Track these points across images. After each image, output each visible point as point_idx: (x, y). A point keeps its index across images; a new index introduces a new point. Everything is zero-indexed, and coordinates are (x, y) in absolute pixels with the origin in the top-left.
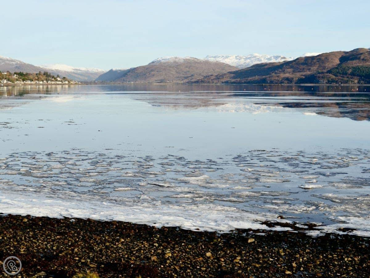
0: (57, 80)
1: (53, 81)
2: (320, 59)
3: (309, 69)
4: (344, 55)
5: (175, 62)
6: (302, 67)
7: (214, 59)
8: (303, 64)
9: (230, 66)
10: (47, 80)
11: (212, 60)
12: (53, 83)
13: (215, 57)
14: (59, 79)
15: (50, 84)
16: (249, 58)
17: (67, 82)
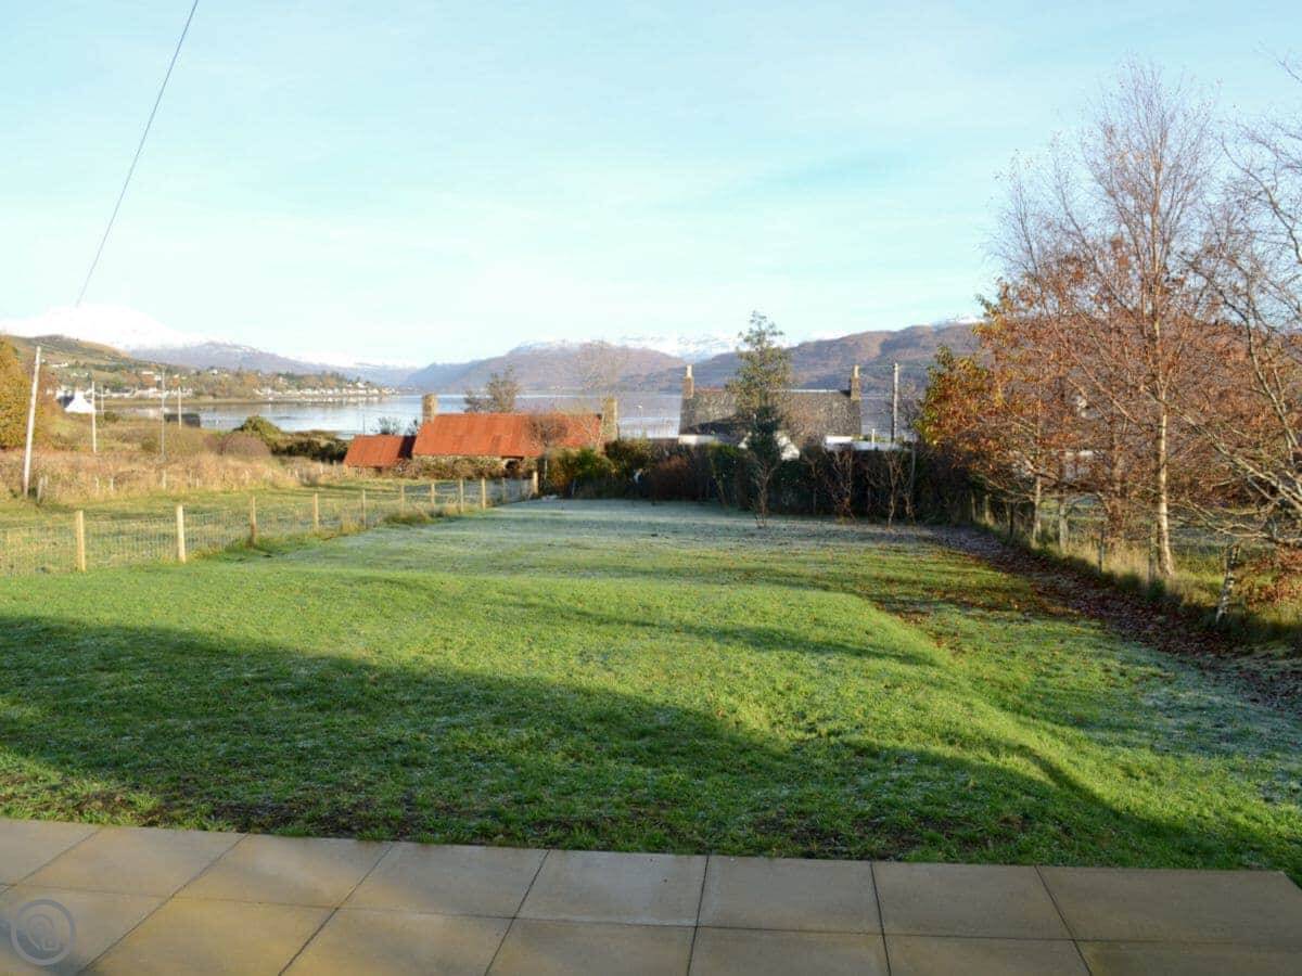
0: (357, 388)
1: (349, 388)
2: (845, 345)
3: (825, 365)
4: (889, 339)
5: (562, 349)
6: (811, 361)
7: (636, 343)
8: (812, 355)
9: (668, 357)
10: (341, 388)
11: (632, 345)
12: (351, 392)
13: (638, 340)
14: (360, 385)
15: (345, 396)
16: (706, 341)
17: (376, 391)
